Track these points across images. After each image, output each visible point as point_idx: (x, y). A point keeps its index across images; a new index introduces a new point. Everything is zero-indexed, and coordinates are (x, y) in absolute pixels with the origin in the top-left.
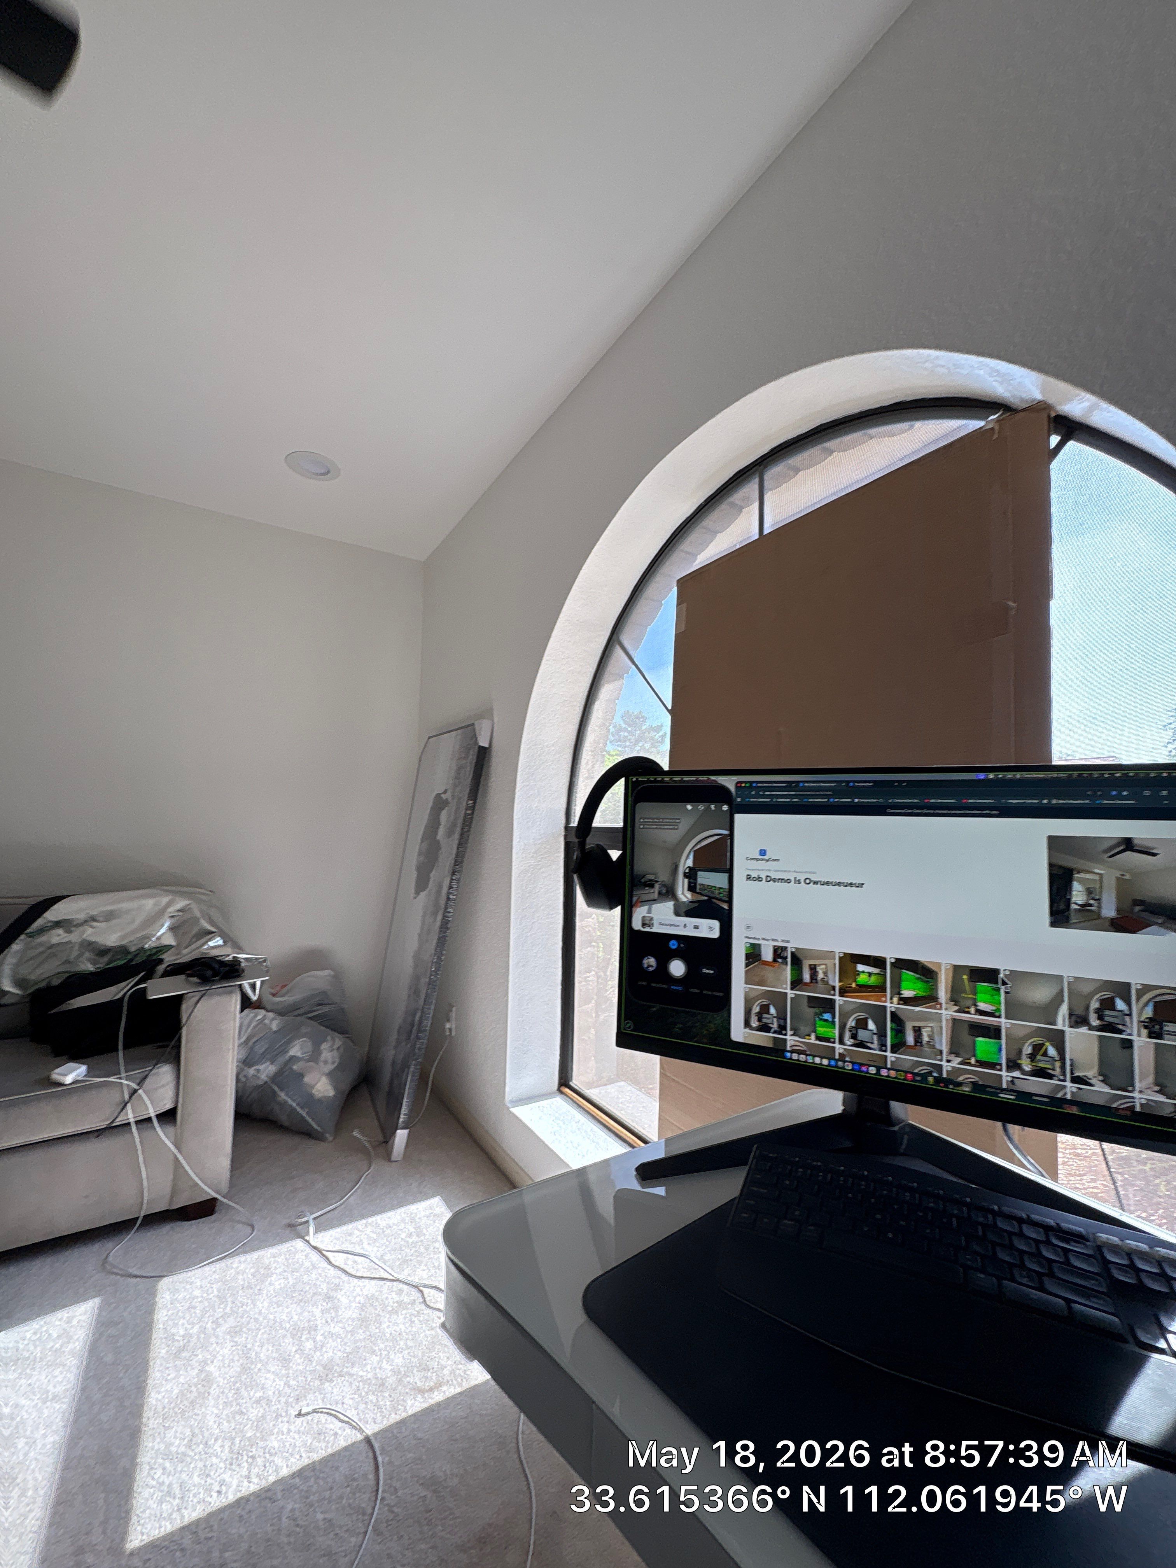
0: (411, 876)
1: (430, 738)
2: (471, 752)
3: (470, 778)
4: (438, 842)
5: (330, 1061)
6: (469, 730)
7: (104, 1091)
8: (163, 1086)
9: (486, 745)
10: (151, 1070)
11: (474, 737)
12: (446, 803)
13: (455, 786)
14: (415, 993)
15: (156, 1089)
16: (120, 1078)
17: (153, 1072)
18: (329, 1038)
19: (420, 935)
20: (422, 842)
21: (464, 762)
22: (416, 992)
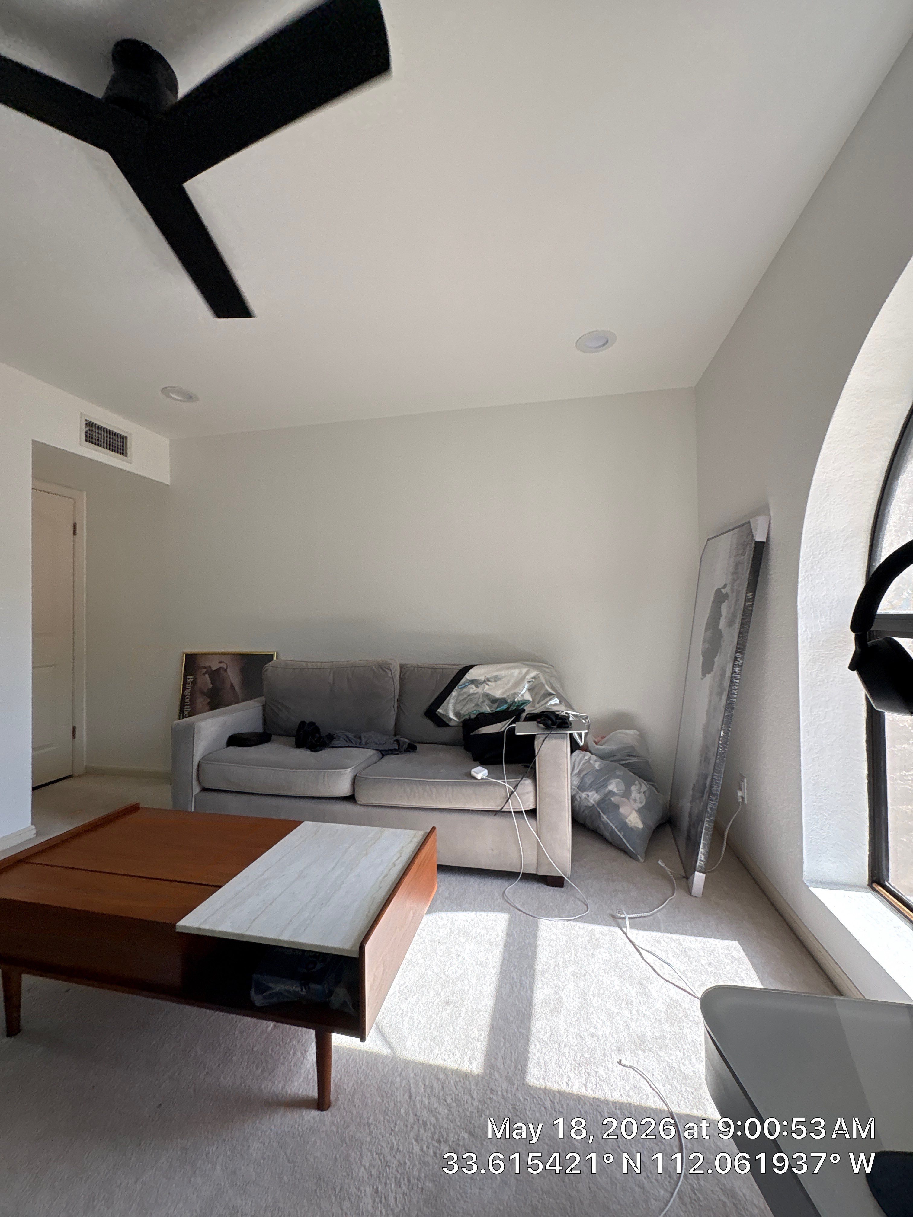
0: (698, 661)
1: (708, 540)
2: (748, 548)
3: (748, 572)
4: (720, 631)
5: (638, 801)
6: (746, 527)
7: (497, 788)
8: (527, 793)
9: (764, 540)
10: (520, 781)
11: (751, 533)
12: (726, 596)
13: (734, 581)
14: (705, 761)
15: (524, 794)
16: (505, 782)
17: (521, 782)
18: (637, 782)
19: (708, 711)
20: (706, 631)
21: (742, 558)
22: (705, 759)
